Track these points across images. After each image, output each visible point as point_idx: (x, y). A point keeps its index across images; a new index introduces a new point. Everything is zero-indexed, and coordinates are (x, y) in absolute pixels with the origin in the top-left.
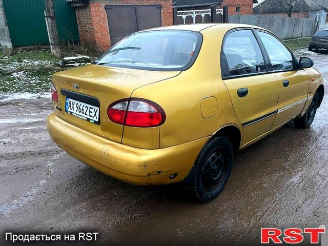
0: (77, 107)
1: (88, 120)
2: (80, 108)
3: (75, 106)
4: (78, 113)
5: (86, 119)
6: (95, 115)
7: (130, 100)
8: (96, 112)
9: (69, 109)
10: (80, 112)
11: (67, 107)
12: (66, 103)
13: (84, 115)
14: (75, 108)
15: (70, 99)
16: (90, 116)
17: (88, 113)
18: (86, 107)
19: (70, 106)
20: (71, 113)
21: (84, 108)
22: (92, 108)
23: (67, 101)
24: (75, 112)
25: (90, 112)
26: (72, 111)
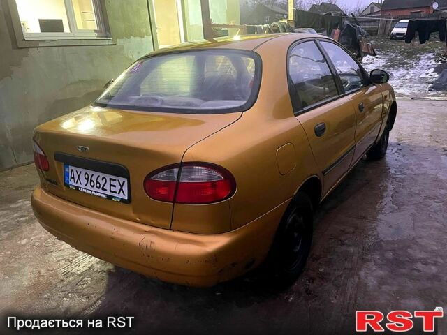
0: (87, 179)
1: (110, 198)
2: (91, 181)
3: (82, 177)
4: (89, 187)
5: (104, 196)
6: (121, 189)
7: (181, 165)
8: (122, 186)
9: (72, 182)
10: (93, 186)
11: (67, 179)
12: (66, 174)
13: (100, 190)
14: (84, 181)
15: (71, 168)
16: (111, 191)
17: (107, 187)
18: (104, 178)
19: (74, 178)
20: (77, 188)
21: (99, 180)
22: (115, 180)
23: (67, 170)
24: (83, 186)
25: (111, 185)
26: (78, 185)
